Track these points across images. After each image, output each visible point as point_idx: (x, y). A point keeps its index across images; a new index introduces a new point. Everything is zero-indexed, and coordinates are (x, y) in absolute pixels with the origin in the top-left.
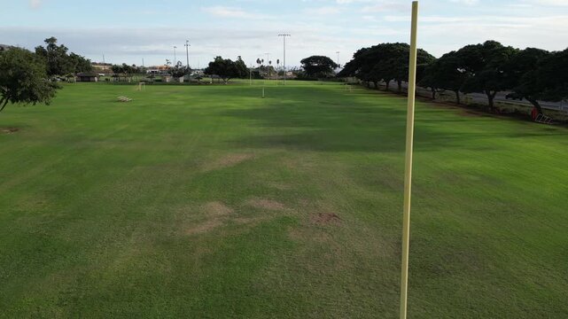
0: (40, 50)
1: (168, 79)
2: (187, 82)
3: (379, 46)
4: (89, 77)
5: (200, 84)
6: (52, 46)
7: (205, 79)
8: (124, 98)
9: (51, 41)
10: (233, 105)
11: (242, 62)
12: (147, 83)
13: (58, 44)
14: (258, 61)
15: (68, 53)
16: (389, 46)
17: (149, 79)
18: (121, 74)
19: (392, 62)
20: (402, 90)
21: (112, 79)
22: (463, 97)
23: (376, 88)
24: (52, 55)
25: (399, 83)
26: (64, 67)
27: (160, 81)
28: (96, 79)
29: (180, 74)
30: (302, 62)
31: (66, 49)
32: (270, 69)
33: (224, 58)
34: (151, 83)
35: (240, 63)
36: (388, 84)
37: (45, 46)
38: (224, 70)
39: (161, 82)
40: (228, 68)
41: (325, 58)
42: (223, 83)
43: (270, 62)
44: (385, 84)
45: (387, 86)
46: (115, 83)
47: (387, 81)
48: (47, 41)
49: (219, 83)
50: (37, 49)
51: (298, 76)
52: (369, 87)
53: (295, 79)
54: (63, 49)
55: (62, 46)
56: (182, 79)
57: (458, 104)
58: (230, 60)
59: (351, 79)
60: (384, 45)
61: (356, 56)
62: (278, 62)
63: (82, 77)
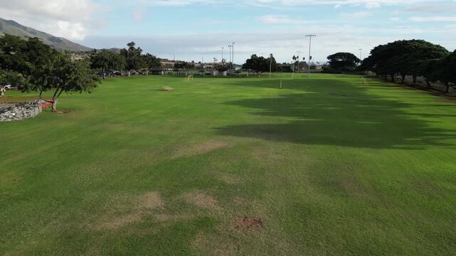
0: (124, 52)
1: (215, 73)
2: (229, 76)
3: (395, 43)
4: (158, 71)
5: (238, 77)
6: (132, 48)
7: (243, 73)
8: (168, 88)
9: (131, 45)
10: (250, 95)
12: (196, 76)
13: (136, 47)
14: (295, 58)
15: (142, 53)
16: (405, 42)
17: (201, 73)
18: (180, 69)
19: (406, 57)
20: (417, 83)
21: (174, 73)
23: (393, 81)
24: (132, 55)
25: (414, 77)
26: (138, 64)
28: (163, 73)
29: (223, 69)
30: (329, 58)
31: (141, 50)
32: (303, 64)
33: (258, 56)
34: (202, 76)
35: (272, 60)
36: (404, 77)
37: (127, 48)
38: (258, 65)
39: (209, 75)
40: (261, 64)
41: (349, 54)
42: (257, 76)
43: (304, 59)
44: (400, 77)
45: (403, 79)
46: (177, 76)
47: (404, 75)
48: (129, 45)
49: (253, 76)
50: (121, 51)
51: (325, 70)
52: (386, 80)
53: (322, 72)
54: (139, 50)
55: (139, 48)
56: (225, 73)
58: (262, 58)
59: (370, 73)
60: (399, 42)
61: (372, 52)
62: (311, 58)
63: (153, 71)
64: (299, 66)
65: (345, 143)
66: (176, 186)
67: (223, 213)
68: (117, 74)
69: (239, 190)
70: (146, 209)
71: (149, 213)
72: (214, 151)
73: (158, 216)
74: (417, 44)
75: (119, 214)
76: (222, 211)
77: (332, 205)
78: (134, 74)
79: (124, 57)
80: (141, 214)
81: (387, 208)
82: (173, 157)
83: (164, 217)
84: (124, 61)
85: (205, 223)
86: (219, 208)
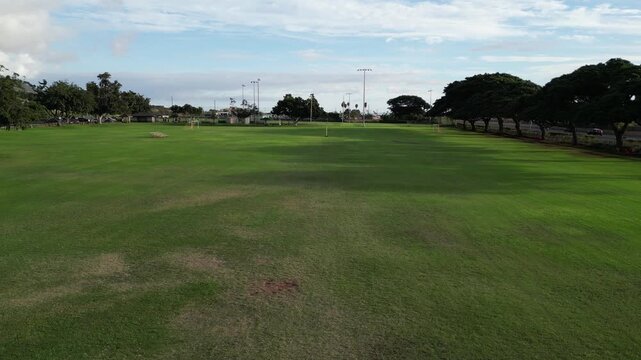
0: (91, 87)
1: (232, 120)
2: (252, 123)
3: (475, 77)
4: (146, 117)
5: (266, 125)
6: (105, 82)
7: (273, 120)
9: (104, 77)
11: (315, 101)
12: (203, 124)
13: (111, 80)
14: (344, 105)
15: (122, 90)
16: (487, 76)
18: (180, 115)
19: (489, 95)
20: (504, 131)
21: (171, 120)
22: (582, 136)
23: (473, 129)
24: (104, 91)
25: (501, 122)
26: (115, 104)
27: (224, 122)
28: (153, 119)
29: (244, 115)
30: (389, 102)
31: (120, 85)
32: (356, 113)
33: (295, 96)
34: (213, 124)
35: (313, 102)
36: (487, 124)
37: (98, 82)
38: (296, 110)
39: (225, 124)
40: (299, 107)
41: (416, 98)
42: (293, 125)
43: (357, 106)
44: (483, 124)
45: (487, 126)
46: (174, 124)
47: (487, 121)
48: (100, 76)
50: (88, 85)
51: (385, 119)
52: (465, 129)
53: (380, 122)
54: (116, 85)
55: (116, 82)
56: (247, 120)
57: (575, 144)
58: (300, 99)
59: (444, 120)
60: (480, 76)
61: (446, 90)
62: (365, 105)
63: (138, 117)
64: (351, 115)
65: (418, 189)
66: (154, 245)
67: (232, 277)
68: (81, 120)
69: (261, 246)
70: (95, 277)
71: (100, 281)
72: (224, 202)
73: (114, 286)
74: (502, 79)
75: (41, 286)
76: (231, 274)
77: (407, 258)
78: (109, 121)
79: (91, 94)
80: (83, 284)
81: (491, 259)
82: (154, 210)
83: (125, 287)
84: (92, 99)
85: (200, 291)
86: (225, 270)
